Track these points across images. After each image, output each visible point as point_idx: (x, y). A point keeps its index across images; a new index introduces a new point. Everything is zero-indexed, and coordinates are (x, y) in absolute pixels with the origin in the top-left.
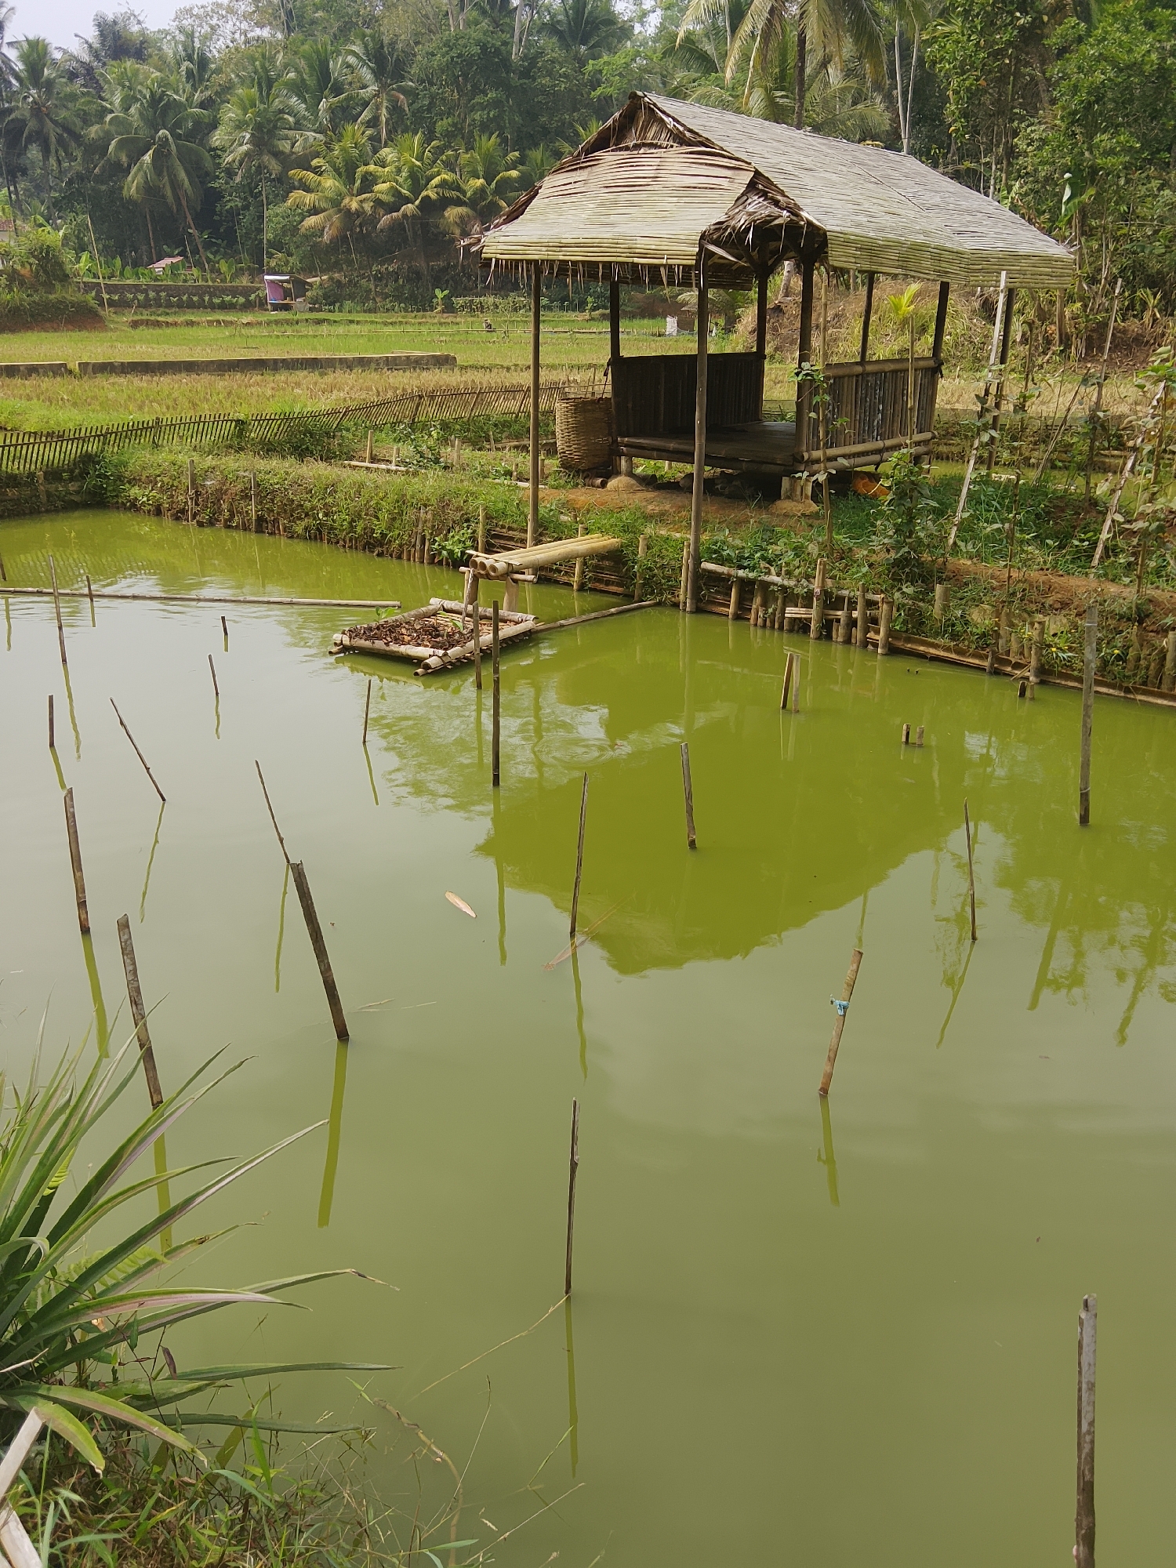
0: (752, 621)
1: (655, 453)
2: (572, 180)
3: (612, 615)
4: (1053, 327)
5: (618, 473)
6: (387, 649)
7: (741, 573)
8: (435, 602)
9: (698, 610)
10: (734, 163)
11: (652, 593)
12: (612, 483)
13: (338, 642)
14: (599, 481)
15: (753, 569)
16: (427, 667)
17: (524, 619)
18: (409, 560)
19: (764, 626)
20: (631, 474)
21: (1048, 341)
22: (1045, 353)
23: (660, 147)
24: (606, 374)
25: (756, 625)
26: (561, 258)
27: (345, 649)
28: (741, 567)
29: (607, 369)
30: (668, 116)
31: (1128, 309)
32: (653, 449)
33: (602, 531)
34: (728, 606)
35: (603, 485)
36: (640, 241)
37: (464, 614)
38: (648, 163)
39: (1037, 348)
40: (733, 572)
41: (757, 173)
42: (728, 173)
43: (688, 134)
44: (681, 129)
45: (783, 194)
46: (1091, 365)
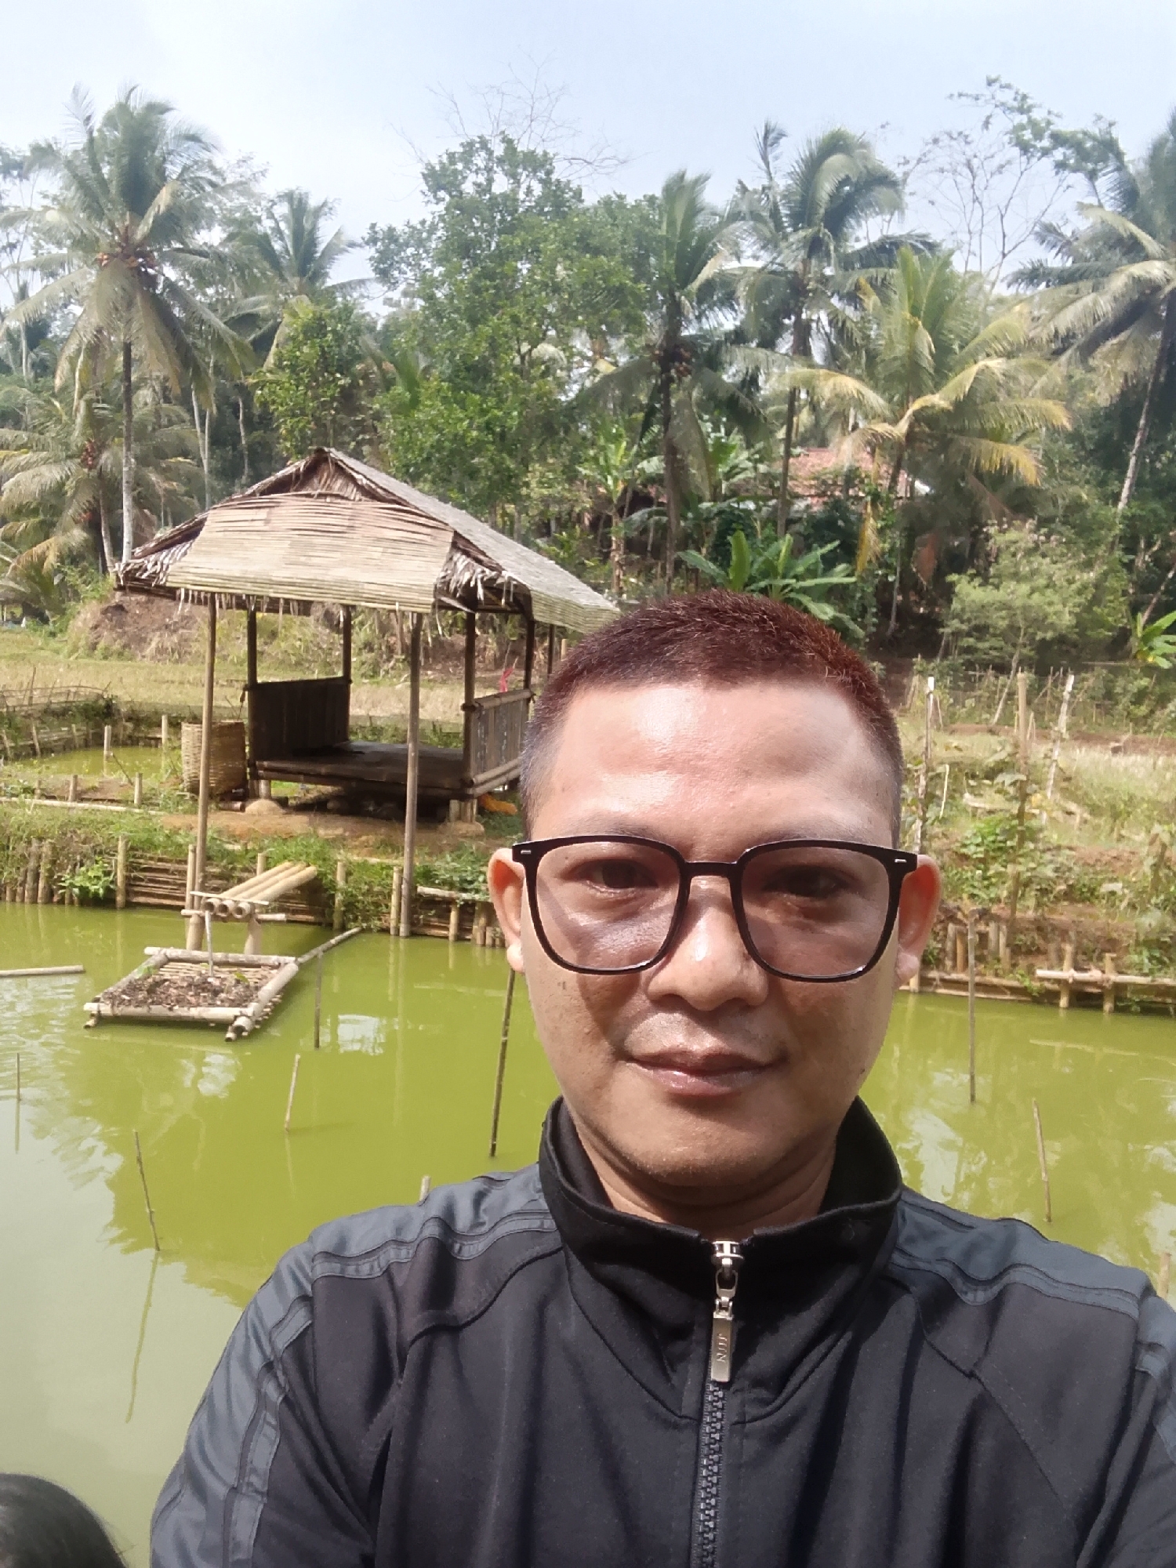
0: (479, 941)
1: (302, 777)
2: (250, 518)
3: (334, 946)
4: (394, 638)
5: (256, 797)
6: (171, 1014)
7: (465, 896)
8: (155, 953)
9: (413, 934)
10: (431, 523)
11: (355, 919)
12: (253, 806)
13: (95, 1012)
14: (238, 805)
15: (477, 891)
16: (239, 1030)
17: (282, 962)
18: (13, 900)
19: (493, 945)
20: (269, 797)
21: (391, 650)
22: (388, 660)
23: (347, 499)
24: (242, 700)
25: (484, 945)
26: (272, 595)
27: (102, 1020)
28: (465, 890)
29: (244, 695)
30: (357, 472)
31: (452, 625)
32: (299, 773)
33: (295, 858)
34: (447, 929)
35: (242, 809)
36: (366, 586)
37: (211, 963)
38: (336, 514)
39: (381, 657)
40: (454, 894)
41: (456, 533)
42: (429, 531)
43: (379, 490)
44: (373, 486)
45: (484, 554)
46: (429, 672)
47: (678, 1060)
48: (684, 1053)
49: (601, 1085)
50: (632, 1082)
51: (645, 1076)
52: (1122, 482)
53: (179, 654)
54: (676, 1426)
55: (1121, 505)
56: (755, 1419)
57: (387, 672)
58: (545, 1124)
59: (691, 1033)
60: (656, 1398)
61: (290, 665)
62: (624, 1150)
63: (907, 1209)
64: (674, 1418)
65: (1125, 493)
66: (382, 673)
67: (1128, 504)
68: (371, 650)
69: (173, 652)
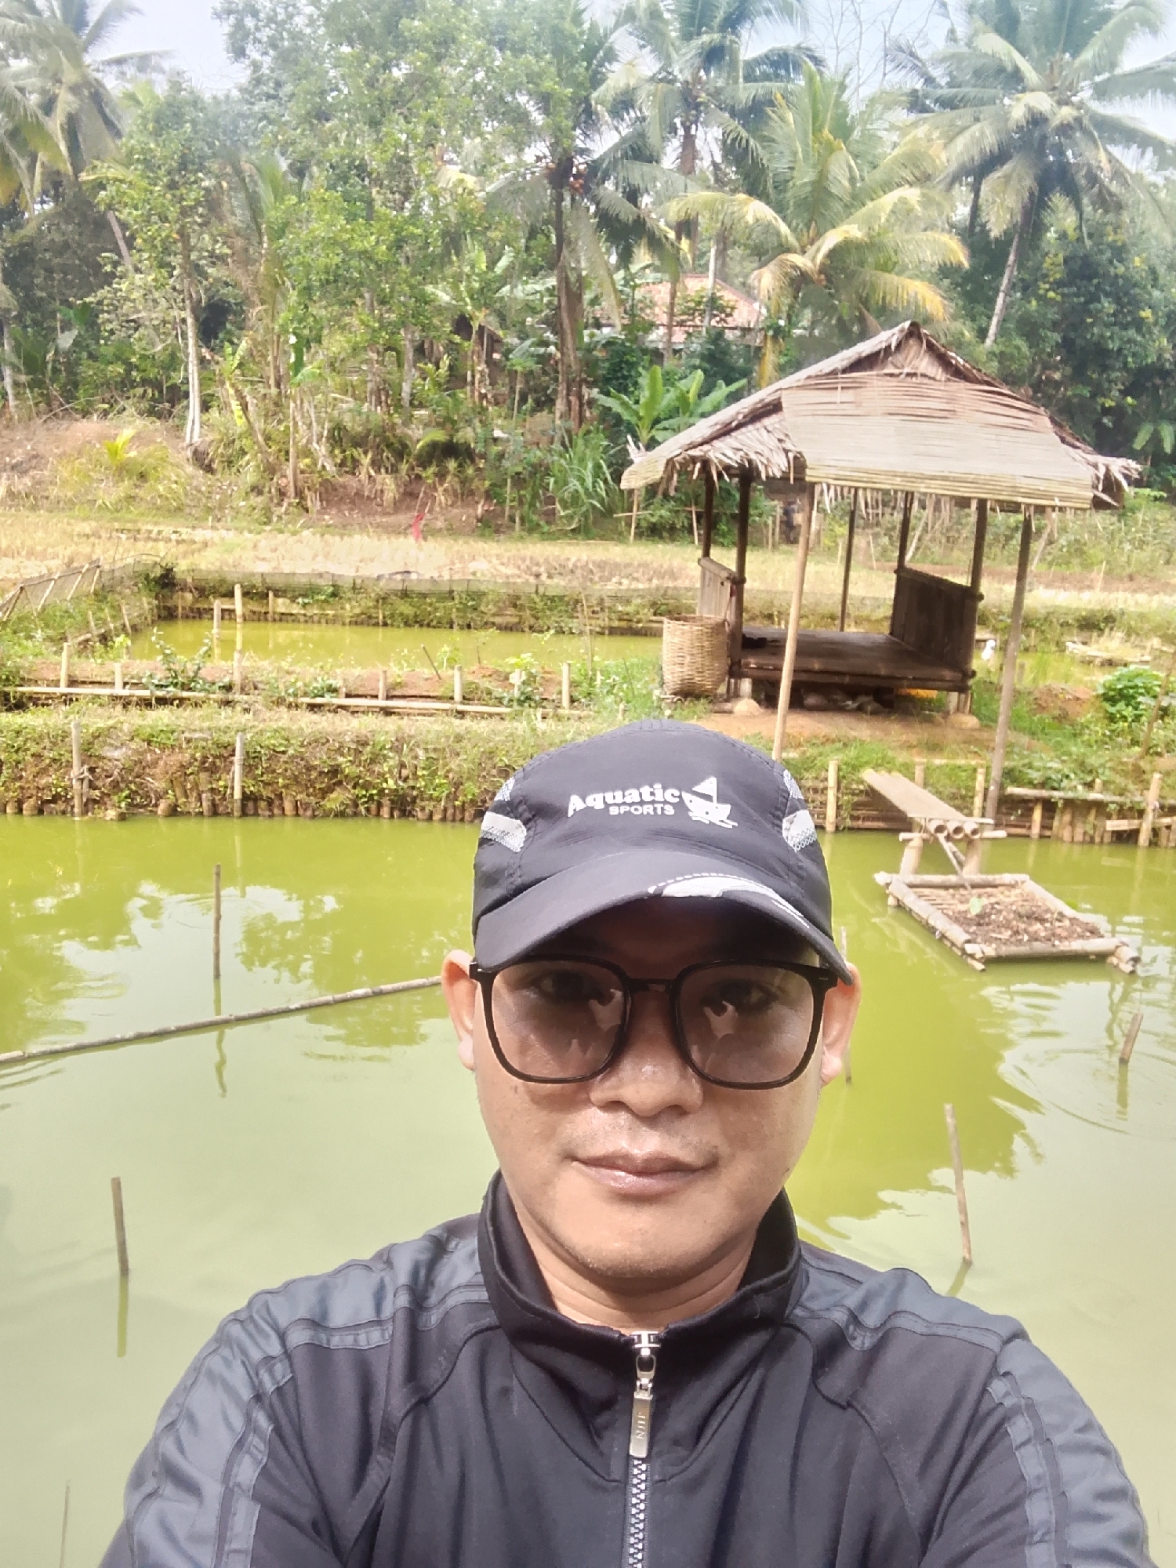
5: (738, 696)
13: (979, 954)
21: (282, 494)
22: (280, 504)
23: (934, 379)
31: (340, 466)
34: (1027, 827)
35: (732, 710)
46: (327, 517)
47: (620, 1162)
48: (626, 1157)
49: (547, 1183)
50: (575, 1183)
51: (588, 1176)
52: (990, 318)
53: (35, 498)
54: (605, 1490)
55: (989, 342)
56: (672, 1477)
57: (280, 518)
58: (486, 1198)
59: (633, 1138)
60: (587, 1465)
61: (169, 511)
62: (567, 1243)
63: (812, 1271)
64: (604, 1483)
65: (993, 330)
66: (275, 519)
67: (995, 341)
68: (260, 493)
69: (27, 496)
